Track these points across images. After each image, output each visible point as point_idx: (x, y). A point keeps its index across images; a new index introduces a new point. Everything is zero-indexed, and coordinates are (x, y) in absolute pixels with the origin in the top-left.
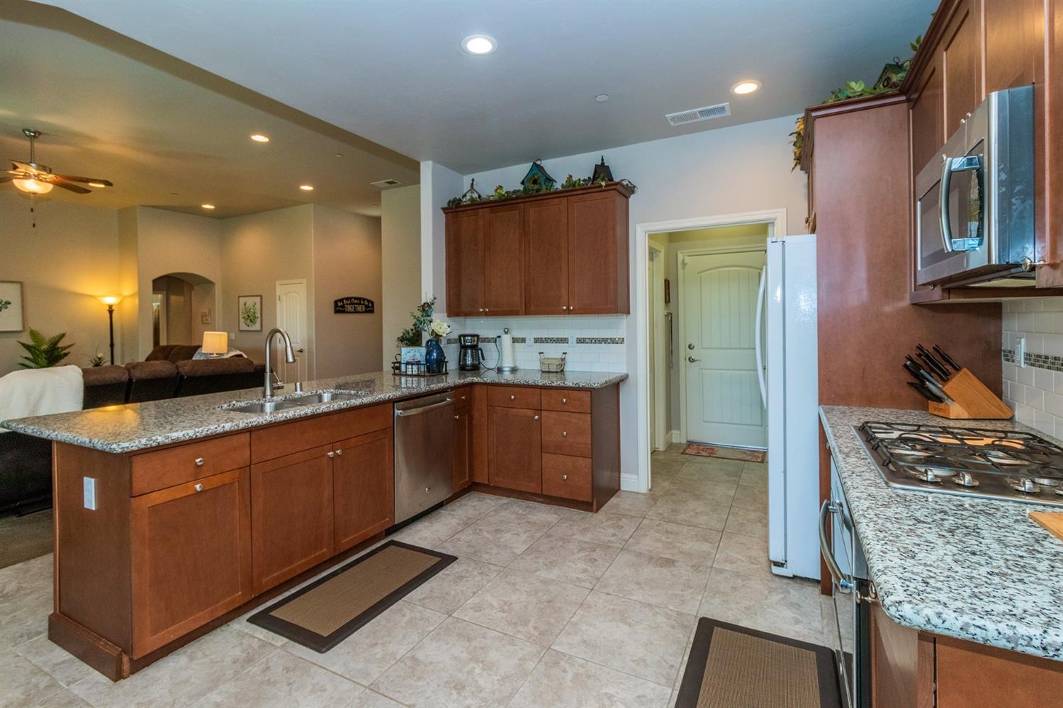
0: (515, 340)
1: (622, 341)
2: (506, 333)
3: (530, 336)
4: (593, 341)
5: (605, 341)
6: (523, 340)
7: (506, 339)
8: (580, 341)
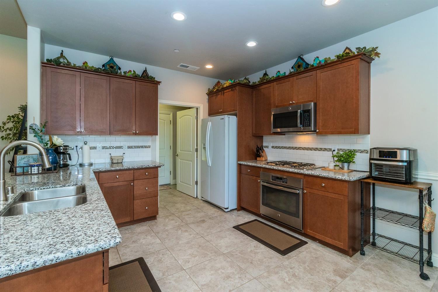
0: (91, 148)
1: (149, 147)
2: (85, 144)
3: (99, 145)
4: (136, 147)
5: (142, 147)
6: (95, 148)
7: (86, 148)
8: (129, 147)
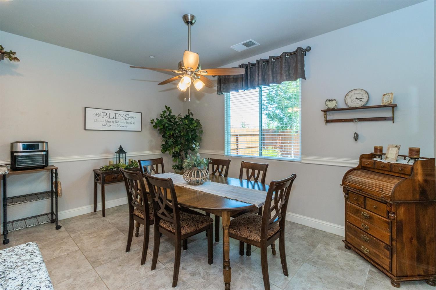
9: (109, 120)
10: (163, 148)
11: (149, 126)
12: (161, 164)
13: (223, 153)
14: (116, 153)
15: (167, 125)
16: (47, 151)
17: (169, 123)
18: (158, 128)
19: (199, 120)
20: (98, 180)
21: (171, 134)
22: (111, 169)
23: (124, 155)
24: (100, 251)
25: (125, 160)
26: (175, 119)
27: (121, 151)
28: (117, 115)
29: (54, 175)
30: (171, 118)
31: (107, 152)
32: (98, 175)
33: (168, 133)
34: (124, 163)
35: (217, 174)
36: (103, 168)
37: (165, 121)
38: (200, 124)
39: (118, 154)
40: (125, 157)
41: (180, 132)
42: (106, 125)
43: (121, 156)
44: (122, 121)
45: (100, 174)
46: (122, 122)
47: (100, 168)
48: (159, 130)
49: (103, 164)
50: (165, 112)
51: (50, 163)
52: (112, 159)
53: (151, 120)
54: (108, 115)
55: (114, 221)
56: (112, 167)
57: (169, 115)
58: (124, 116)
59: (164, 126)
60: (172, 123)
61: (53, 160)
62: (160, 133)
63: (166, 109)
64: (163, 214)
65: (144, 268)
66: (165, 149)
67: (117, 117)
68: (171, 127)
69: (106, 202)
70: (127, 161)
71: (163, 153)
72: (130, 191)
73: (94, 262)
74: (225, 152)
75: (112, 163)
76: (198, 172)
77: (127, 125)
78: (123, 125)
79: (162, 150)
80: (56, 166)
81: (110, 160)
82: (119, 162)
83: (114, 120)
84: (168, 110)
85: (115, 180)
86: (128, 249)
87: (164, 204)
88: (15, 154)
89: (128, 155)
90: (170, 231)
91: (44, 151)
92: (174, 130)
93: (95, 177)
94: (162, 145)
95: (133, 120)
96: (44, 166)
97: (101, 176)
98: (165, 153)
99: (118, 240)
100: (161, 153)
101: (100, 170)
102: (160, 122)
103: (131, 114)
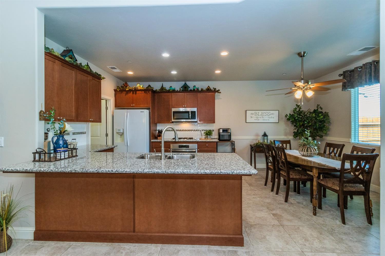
1: (85, 133)
4: (78, 133)
5: (81, 133)
8: (73, 134)
9: (259, 116)
10: (294, 135)
11: (285, 119)
12: (289, 144)
13: (350, 141)
14: (262, 136)
15: (296, 118)
16: (231, 133)
17: (299, 116)
18: (291, 120)
19: (328, 113)
20: (252, 150)
21: (301, 124)
22: (259, 145)
23: (267, 137)
24: (253, 182)
25: (268, 141)
26: (304, 113)
27: (265, 135)
28: (263, 113)
29: (233, 145)
30: (300, 113)
31: (257, 135)
32: (253, 148)
33: (299, 124)
34: (267, 142)
35: (333, 154)
36: (255, 144)
37: (296, 115)
38: (329, 116)
39: (263, 137)
40: (268, 139)
41: (308, 123)
42: (256, 120)
43: (265, 138)
44: (266, 116)
45: (254, 147)
46: (266, 118)
47: (253, 144)
48: (291, 122)
49: (255, 142)
50: (296, 108)
51: (232, 139)
52: (260, 139)
53: (285, 115)
54: (258, 114)
55: (261, 174)
56: (260, 144)
57: (299, 110)
58: (267, 114)
59: (295, 119)
60: (302, 117)
61: (233, 138)
62: (292, 124)
63: (297, 106)
64: (281, 166)
65: (272, 193)
66: (296, 135)
67: (263, 115)
68: (301, 119)
69: (256, 164)
70: (269, 141)
71: (295, 138)
72: (266, 154)
73: (250, 185)
74: (351, 140)
75: (260, 142)
76: (308, 148)
77: (269, 119)
78: (267, 119)
79: (294, 136)
80: (234, 140)
81: (259, 140)
82: (264, 141)
83: (261, 116)
84: (298, 107)
85: (261, 151)
86: (266, 185)
87: (281, 160)
88: (220, 134)
89: (269, 137)
90: (285, 176)
91: (230, 133)
92: (303, 121)
93: (251, 149)
94: (294, 132)
95: (273, 116)
96: (229, 140)
97: (254, 148)
98: (296, 138)
99: (262, 181)
100: (293, 138)
101: (253, 145)
102: (291, 116)
103: (272, 112)
